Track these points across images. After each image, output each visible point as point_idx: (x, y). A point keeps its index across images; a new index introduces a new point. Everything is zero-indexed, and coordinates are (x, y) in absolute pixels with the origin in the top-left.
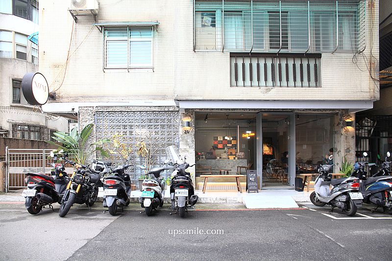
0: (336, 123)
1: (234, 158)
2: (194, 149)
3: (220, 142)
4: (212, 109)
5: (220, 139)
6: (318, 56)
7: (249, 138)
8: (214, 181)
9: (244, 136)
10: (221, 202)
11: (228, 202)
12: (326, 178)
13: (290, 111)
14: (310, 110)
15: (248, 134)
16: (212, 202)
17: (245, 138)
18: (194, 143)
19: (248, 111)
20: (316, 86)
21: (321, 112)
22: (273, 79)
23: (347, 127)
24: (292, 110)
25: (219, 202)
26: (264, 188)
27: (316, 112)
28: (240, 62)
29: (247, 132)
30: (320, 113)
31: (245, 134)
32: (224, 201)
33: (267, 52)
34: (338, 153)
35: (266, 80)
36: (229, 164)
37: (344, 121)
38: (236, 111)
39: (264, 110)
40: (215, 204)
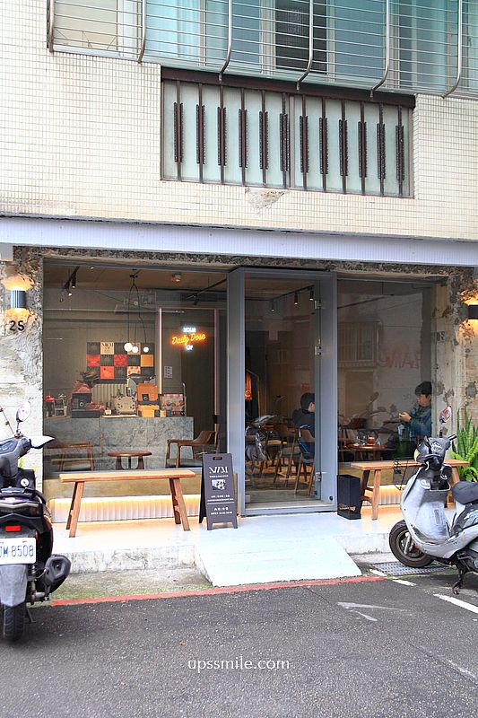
0: (441, 307)
1: (157, 414)
2: (39, 385)
3: (108, 359)
4: (99, 252)
5: (107, 349)
6: (405, 103)
7: (190, 348)
8: (101, 492)
9: (176, 341)
10: (130, 565)
11: (150, 564)
12: (436, 478)
13: (323, 267)
14: (375, 265)
15: (189, 337)
16: (102, 568)
17: (181, 348)
18: (41, 364)
19: (204, 263)
20: (401, 195)
21: (404, 274)
22: (286, 165)
23: (471, 321)
24: (329, 265)
25: (123, 567)
26: (252, 510)
27: (391, 274)
28: (190, 101)
29: (186, 330)
30: (400, 279)
31: (180, 334)
32: (139, 564)
33: (269, 75)
34: (445, 399)
35: (264, 164)
36: (141, 432)
37: (462, 304)
38: (169, 262)
39: (249, 263)
40: (112, 576)
